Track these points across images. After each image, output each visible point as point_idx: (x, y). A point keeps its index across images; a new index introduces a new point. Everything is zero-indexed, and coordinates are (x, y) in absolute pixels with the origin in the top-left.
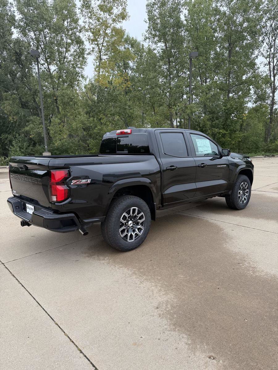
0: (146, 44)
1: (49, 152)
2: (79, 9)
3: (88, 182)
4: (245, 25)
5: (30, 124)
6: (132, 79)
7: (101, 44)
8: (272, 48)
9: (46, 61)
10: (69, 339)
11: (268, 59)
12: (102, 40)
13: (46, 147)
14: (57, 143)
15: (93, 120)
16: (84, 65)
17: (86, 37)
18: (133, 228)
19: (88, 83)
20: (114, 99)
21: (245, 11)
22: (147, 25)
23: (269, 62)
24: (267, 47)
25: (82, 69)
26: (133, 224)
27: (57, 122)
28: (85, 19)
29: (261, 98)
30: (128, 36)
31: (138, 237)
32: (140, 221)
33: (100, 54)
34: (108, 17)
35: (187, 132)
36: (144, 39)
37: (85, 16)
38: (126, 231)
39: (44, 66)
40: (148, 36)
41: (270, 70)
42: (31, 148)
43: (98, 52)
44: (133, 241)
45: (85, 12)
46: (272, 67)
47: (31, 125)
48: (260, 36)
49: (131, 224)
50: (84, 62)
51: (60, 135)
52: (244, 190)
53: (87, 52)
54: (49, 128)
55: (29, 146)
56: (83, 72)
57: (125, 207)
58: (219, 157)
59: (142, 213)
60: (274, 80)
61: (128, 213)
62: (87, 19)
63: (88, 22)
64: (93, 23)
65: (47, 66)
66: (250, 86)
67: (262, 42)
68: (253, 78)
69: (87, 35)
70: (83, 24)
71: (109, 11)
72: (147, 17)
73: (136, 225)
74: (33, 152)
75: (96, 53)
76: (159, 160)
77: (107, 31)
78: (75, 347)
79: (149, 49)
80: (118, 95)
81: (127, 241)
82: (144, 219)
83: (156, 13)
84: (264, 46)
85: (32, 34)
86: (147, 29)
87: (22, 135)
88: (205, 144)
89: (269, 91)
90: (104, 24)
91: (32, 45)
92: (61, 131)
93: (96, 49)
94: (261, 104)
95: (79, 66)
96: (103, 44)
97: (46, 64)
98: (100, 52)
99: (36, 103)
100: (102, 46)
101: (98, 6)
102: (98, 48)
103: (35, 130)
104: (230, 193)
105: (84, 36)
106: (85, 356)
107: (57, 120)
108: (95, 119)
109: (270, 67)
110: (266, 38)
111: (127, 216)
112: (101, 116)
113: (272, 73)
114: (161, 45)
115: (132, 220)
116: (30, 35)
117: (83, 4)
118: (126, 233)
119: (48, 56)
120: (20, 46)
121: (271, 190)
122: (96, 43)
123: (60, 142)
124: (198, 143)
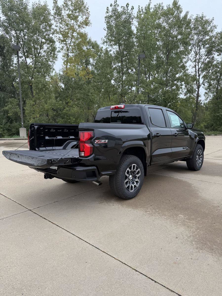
0: (104, 47)
1: (25, 128)
2: (52, 16)
3: (106, 142)
4: (179, 37)
5: (8, 105)
6: (93, 73)
7: (69, 44)
8: (197, 55)
9: (24, 55)
10: (121, 262)
11: (194, 63)
12: (70, 41)
13: (22, 123)
14: (31, 121)
15: (63, 103)
16: (55, 60)
17: (57, 38)
18: (132, 181)
19: (54, 75)
20: (80, 87)
21: (179, 27)
22: (106, 32)
23: (195, 66)
24: (194, 54)
25: (53, 63)
26: (132, 178)
27: (32, 103)
28: (57, 24)
29: (190, 91)
30: (90, 39)
31: (136, 188)
32: (138, 176)
33: (68, 52)
34: (75, 23)
35: (164, 109)
36: (102, 43)
37: (57, 22)
38: (128, 183)
39: (22, 58)
40: (106, 41)
41: (196, 71)
42: (9, 124)
43: (66, 50)
44: (133, 191)
45: (57, 19)
46: (198, 69)
47: (10, 106)
48: (189, 46)
49: (131, 177)
50: (55, 57)
51: (34, 114)
52: (199, 155)
53: (57, 50)
54: (25, 108)
55: (7, 123)
56: (54, 65)
57: (129, 163)
58: (184, 129)
59: (139, 169)
60: (199, 78)
61: (130, 168)
62: (58, 24)
63: (59, 26)
64: (63, 27)
65: (24, 59)
66: (183, 82)
67: (191, 50)
68: (185, 76)
69: (57, 37)
70: (55, 28)
71: (75, 18)
72: (105, 26)
73: (134, 178)
74: (10, 128)
75: (64, 51)
76: (149, 128)
77: (73, 34)
78: (130, 268)
79: (107, 51)
80: (83, 84)
81: (129, 191)
82: (140, 174)
83: (113, 23)
84: (192, 53)
85: (13, 32)
86: (106, 35)
87: (2, 114)
88: (175, 119)
89: (195, 87)
90: (72, 28)
91: (13, 41)
92: (34, 111)
93: (65, 48)
94: (190, 96)
95: (51, 60)
96: (71, 44)
97: (24, 57)
98: (68, 50)
99: (14, 88)
100: (70, 45)
101: (67, 15)
102: (66, 47)
103: (13, 110)
104: (191, 157)
105: (56, 37)
106: (142, 274)
107: (32, 102)
108: (64, 102)
109: (196, 69)
110: (193, 48)
111: (130, 171)
112: (69, 100)
113: (197, 73)
114: (116, 48)
115: (132, 175)
116: (12, 33)
117: (56, 12)
118: (128, 185)
119: (26, 51)
120: (4, 41)
121: (211, 157)
122: (65, 43)
123: (33, 120)
124: (171, 118)
